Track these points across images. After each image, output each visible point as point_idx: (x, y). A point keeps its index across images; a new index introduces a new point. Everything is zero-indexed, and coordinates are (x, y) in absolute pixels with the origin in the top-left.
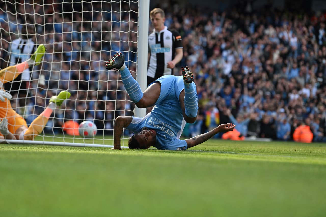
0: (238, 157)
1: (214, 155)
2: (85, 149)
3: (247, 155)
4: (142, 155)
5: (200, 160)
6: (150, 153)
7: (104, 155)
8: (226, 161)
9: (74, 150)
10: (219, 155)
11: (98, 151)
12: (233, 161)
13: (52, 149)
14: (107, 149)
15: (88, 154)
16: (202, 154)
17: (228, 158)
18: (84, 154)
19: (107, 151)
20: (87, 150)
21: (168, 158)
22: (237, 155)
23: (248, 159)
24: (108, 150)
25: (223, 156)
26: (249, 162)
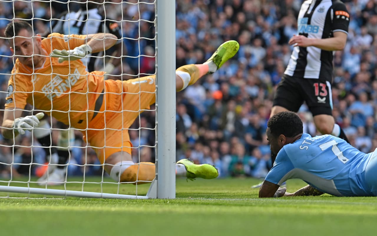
0: (342, 209)
1: (300, 207)
2: (66, 203)
3: (358, 204)
4: (170, 212)
5: (274, 216)
6: (184, 206)
7: (100, 213)
8: (321, 217)
9: (47, 204)
10: (309, 208)
11: (90, 206)
12: (334, 217)
13: (6, 204)
14: (106, 202)
15: (71, 212)
16: (278, 207)
17: (325, 211)
18: (64, 212)
19: (106, 205)
20: (70, 204)
21: (218, 215)
22: (340, 206)
23: (360, 213)
24: (108, 204)
25: (315, 208)
26: (361, 219)
